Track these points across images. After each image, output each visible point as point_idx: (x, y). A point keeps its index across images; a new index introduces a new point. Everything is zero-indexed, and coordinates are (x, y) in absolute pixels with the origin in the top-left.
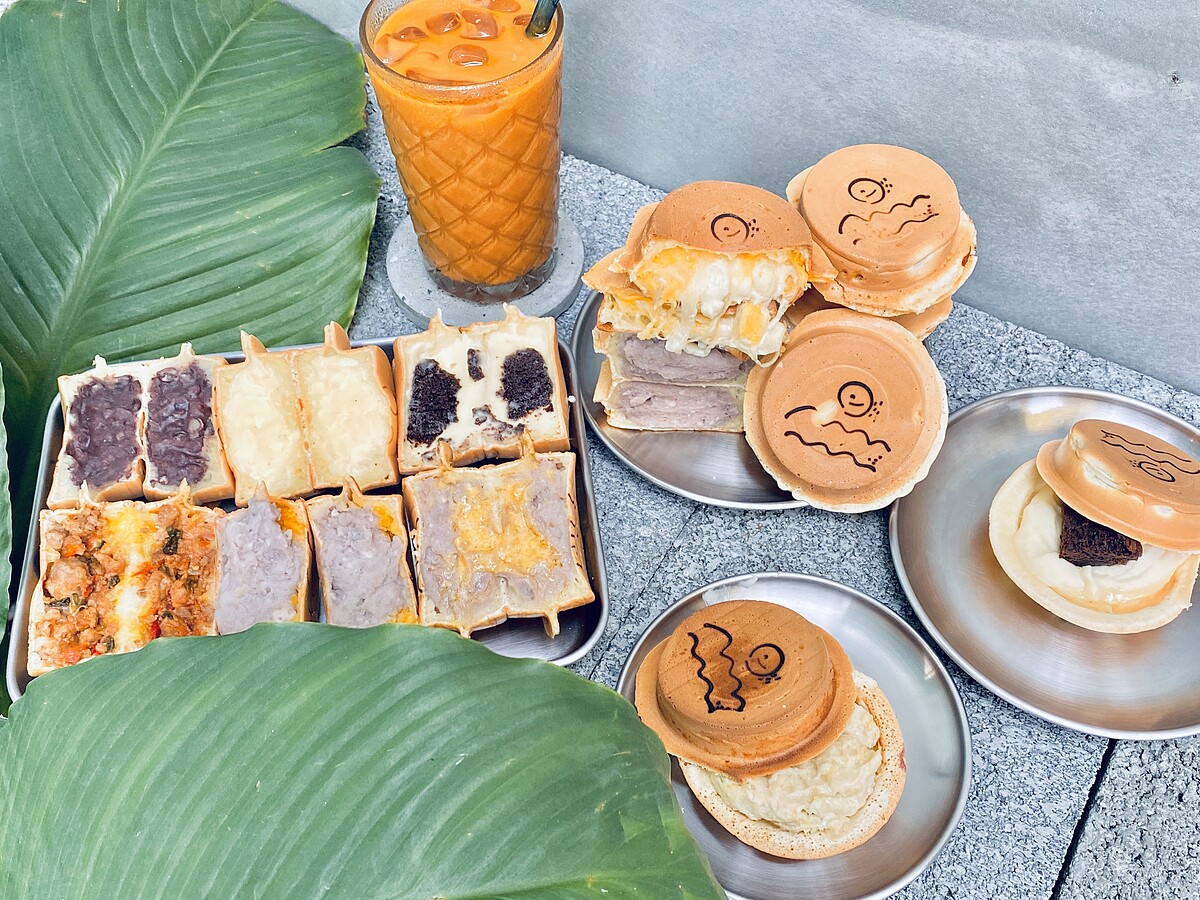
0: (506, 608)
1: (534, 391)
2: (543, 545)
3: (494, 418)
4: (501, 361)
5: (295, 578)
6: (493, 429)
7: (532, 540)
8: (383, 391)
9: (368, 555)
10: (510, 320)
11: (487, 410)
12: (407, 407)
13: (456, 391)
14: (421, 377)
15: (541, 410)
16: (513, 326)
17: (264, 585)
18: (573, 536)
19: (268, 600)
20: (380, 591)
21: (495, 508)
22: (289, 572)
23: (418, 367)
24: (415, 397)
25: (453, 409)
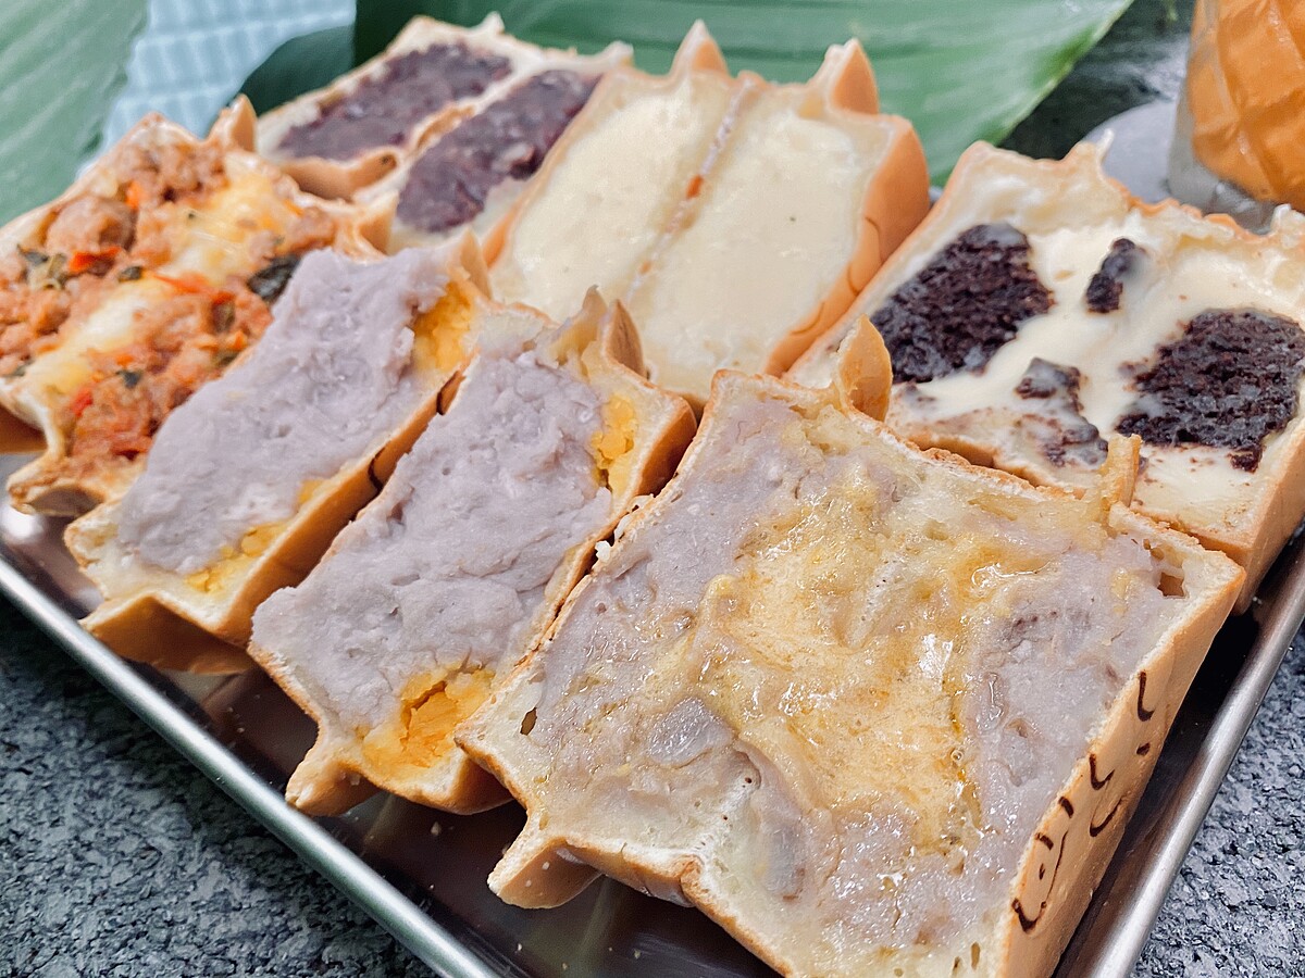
0: (692, 866)
1: (1229, 402)
2: (952, 764)
3: (1075, 407)
4: (1190, 311)
5: (352, 442)
6: (1052, 423)
7: (930, 729)
8: (861, 226)
9: (511, 487)
10: (1276, 241)
11: (1071, 380)
12: (892, 288)
13: (1029, 313)
14: (971, 249)
15: (1222, 455)
16: (1275, 260)
17: (287, 417)
18: (1066, 805)
19: (266, 452)
20: (464, 585)
21: (888, 572)
22: (353, 426)
23: (979, 229)
24: (924, 278)
25: (994, 344)
